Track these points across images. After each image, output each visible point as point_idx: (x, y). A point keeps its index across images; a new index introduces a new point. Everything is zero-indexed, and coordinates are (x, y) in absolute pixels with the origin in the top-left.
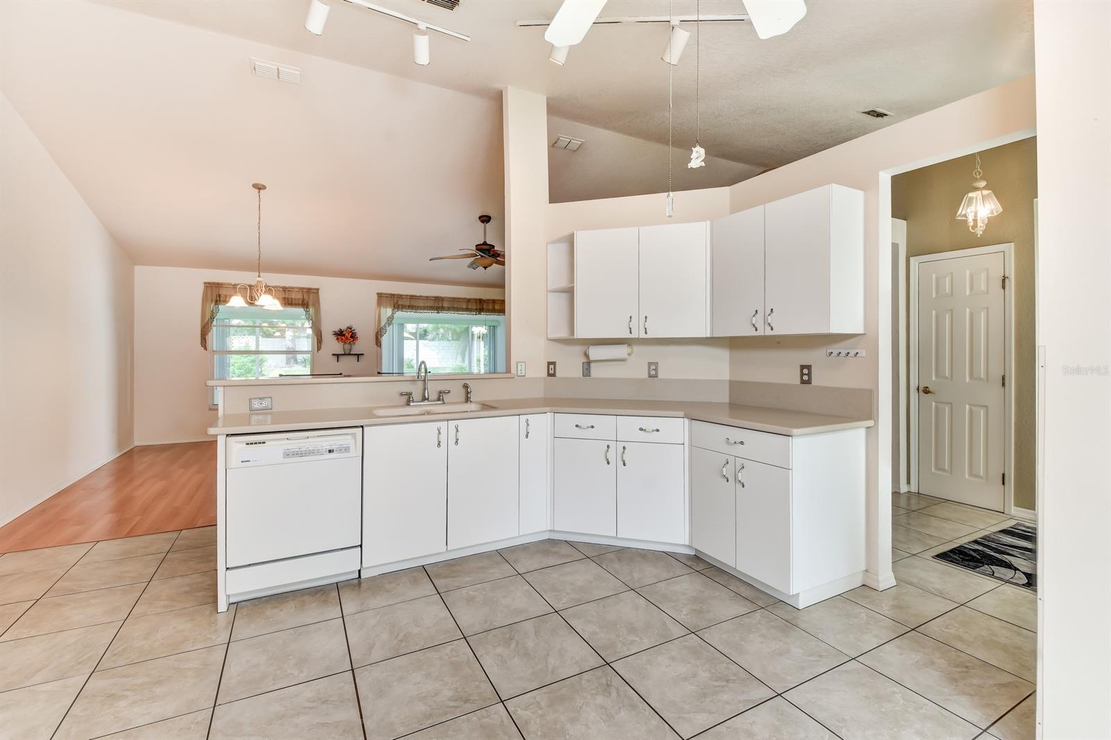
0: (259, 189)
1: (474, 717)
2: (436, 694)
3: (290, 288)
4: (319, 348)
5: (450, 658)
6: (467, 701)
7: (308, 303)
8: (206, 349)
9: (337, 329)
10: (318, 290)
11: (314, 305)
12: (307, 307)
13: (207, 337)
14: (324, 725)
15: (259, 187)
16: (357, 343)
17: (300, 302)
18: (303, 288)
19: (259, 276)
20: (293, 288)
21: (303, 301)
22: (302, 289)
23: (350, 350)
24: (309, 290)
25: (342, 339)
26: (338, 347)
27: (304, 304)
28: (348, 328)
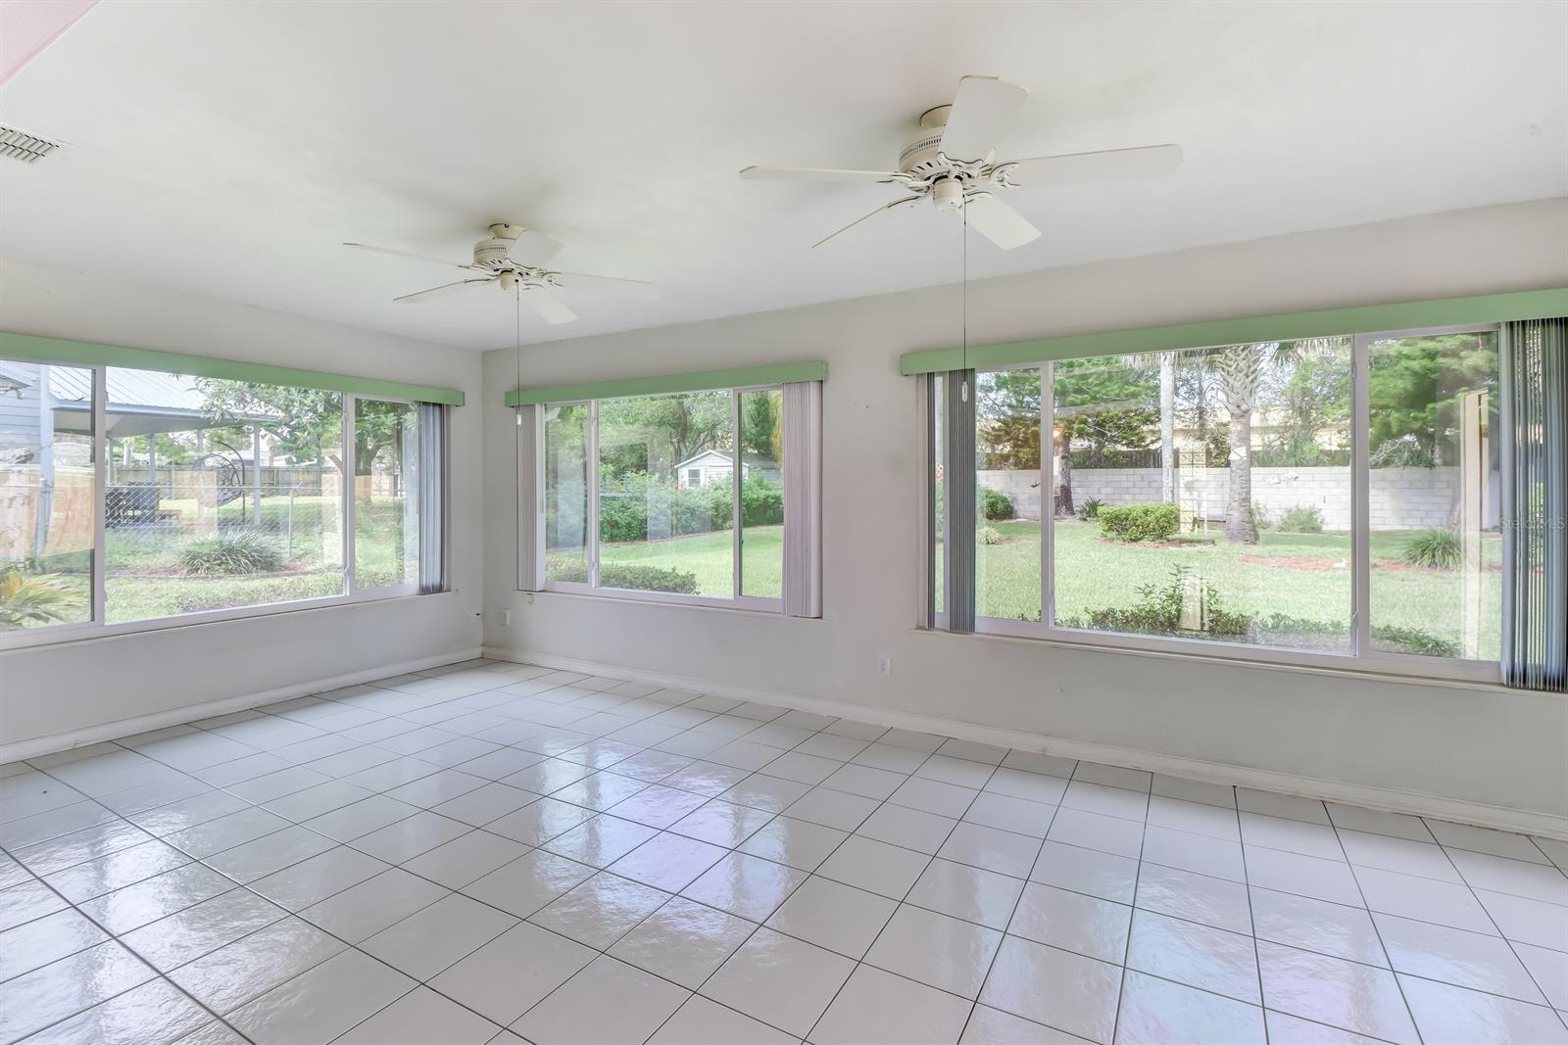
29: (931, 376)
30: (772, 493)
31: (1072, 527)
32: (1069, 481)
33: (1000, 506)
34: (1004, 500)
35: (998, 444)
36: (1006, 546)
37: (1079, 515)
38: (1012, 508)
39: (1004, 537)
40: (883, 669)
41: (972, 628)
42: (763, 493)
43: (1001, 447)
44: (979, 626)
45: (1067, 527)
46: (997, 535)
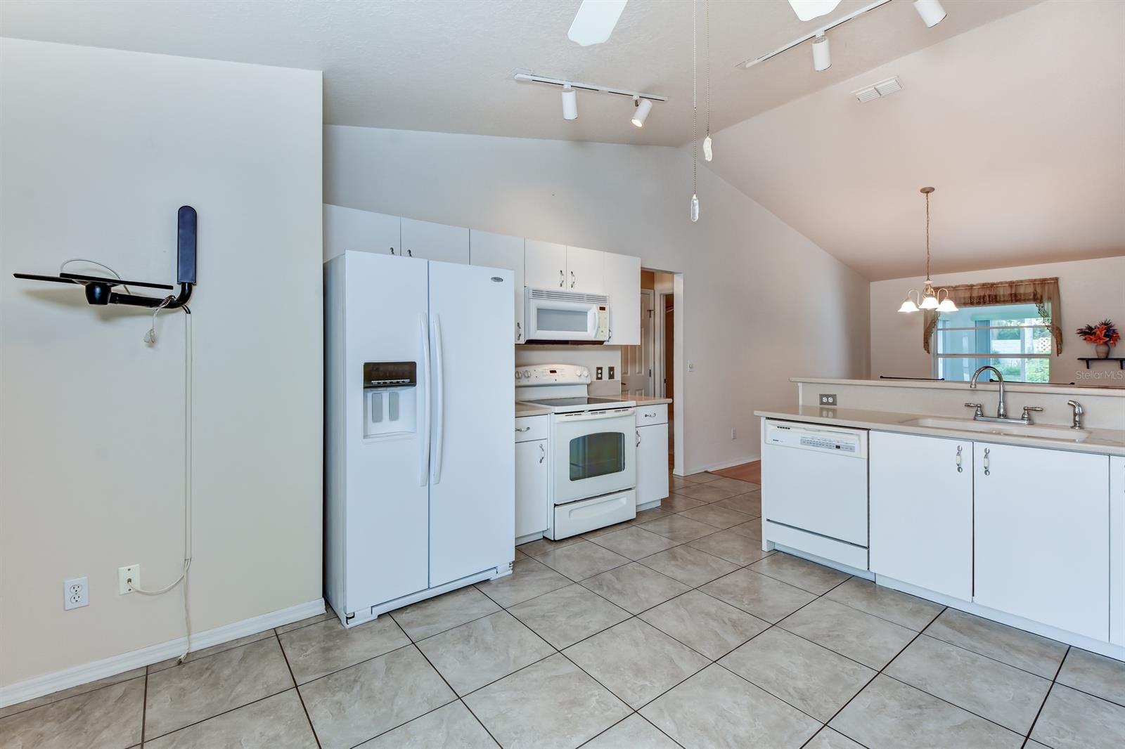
0: (928, 192)
1: (789, 709)
2: (793, 678)
3: (1018, 282)
4: (1059, 351)
5: (842, 671)
6: (803, 699)
7: (1041, 297)
8: (928, 352)
9: (1083, 327)
10: (1056, 280)
11: (1049, 299)
12: (1041, 302)
13: (929, 341)
14: (717, 634)
15: (927, 191)
16: (1119, 344)
17: (1031, 297)
18: (1035, 280)
19: (928, 279)
20: (1022, 281)
21: (1035, 295)
22: (1033, 282)
23: (1108, 353)
24: (1043, 282)
25: (1091, 339)
26: (1089, 350)
27: (1037, 299)
28: (1105, 324)
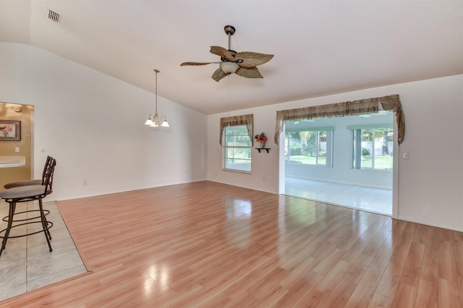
4: (253, 145)
8: (221, 145)
10: (252, 115)
11: (250, 123)
12: (247, 125)
15: (157, 71)
29: (353, 130)
30: (298, 147)
31: (387, 158)
32: (387, 145)
33: (365, 152)
34: (366, 150)
35: (364, 134)
36: (366, 162)
37: (390, 155)
38: (369, 152)
39: (366, 160)
40: (344, 175)
41: (360, 168)
42: (296, 147)
43: (365, 135)
44: (361, 168)
45: (386, 158)
46: (364, 159)
